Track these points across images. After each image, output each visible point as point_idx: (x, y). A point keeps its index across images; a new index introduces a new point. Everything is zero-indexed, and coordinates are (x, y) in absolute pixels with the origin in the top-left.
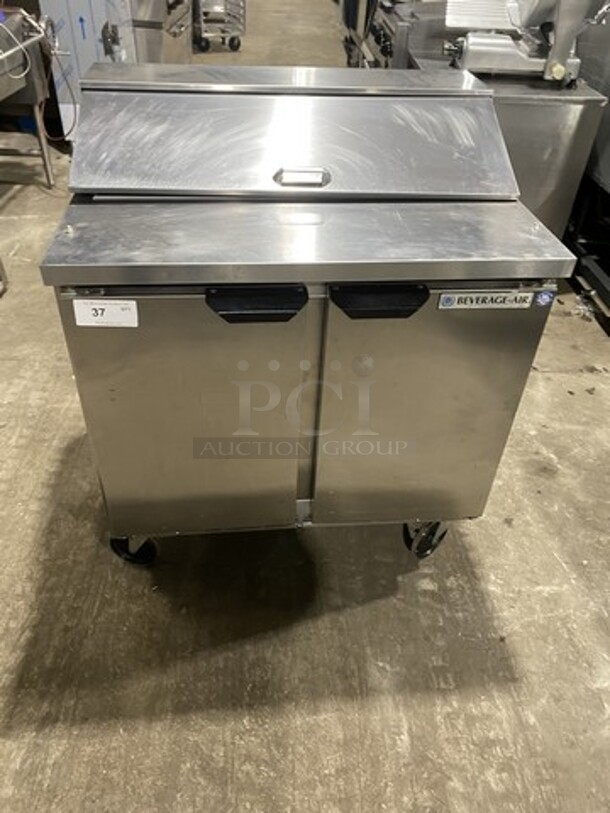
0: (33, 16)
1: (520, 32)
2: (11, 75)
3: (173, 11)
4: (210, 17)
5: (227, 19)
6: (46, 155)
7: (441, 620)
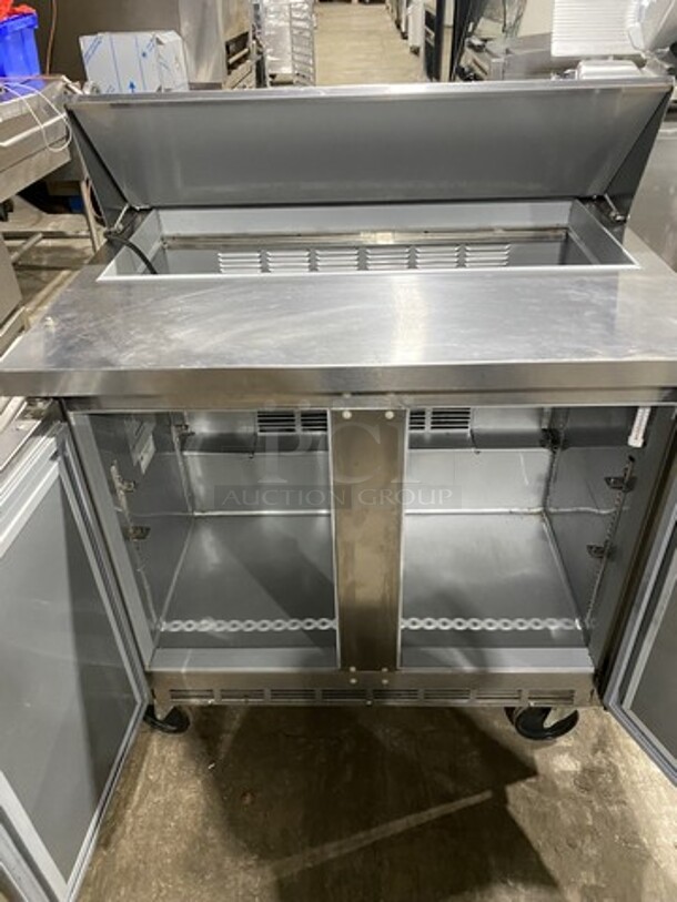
0: (77, 83)
1: (643, 56)
2: (51, 149)
3: (234, 72)
4: (277, 79)
5: (295, 79)
6: (95, 236)
7: (589, 815)
